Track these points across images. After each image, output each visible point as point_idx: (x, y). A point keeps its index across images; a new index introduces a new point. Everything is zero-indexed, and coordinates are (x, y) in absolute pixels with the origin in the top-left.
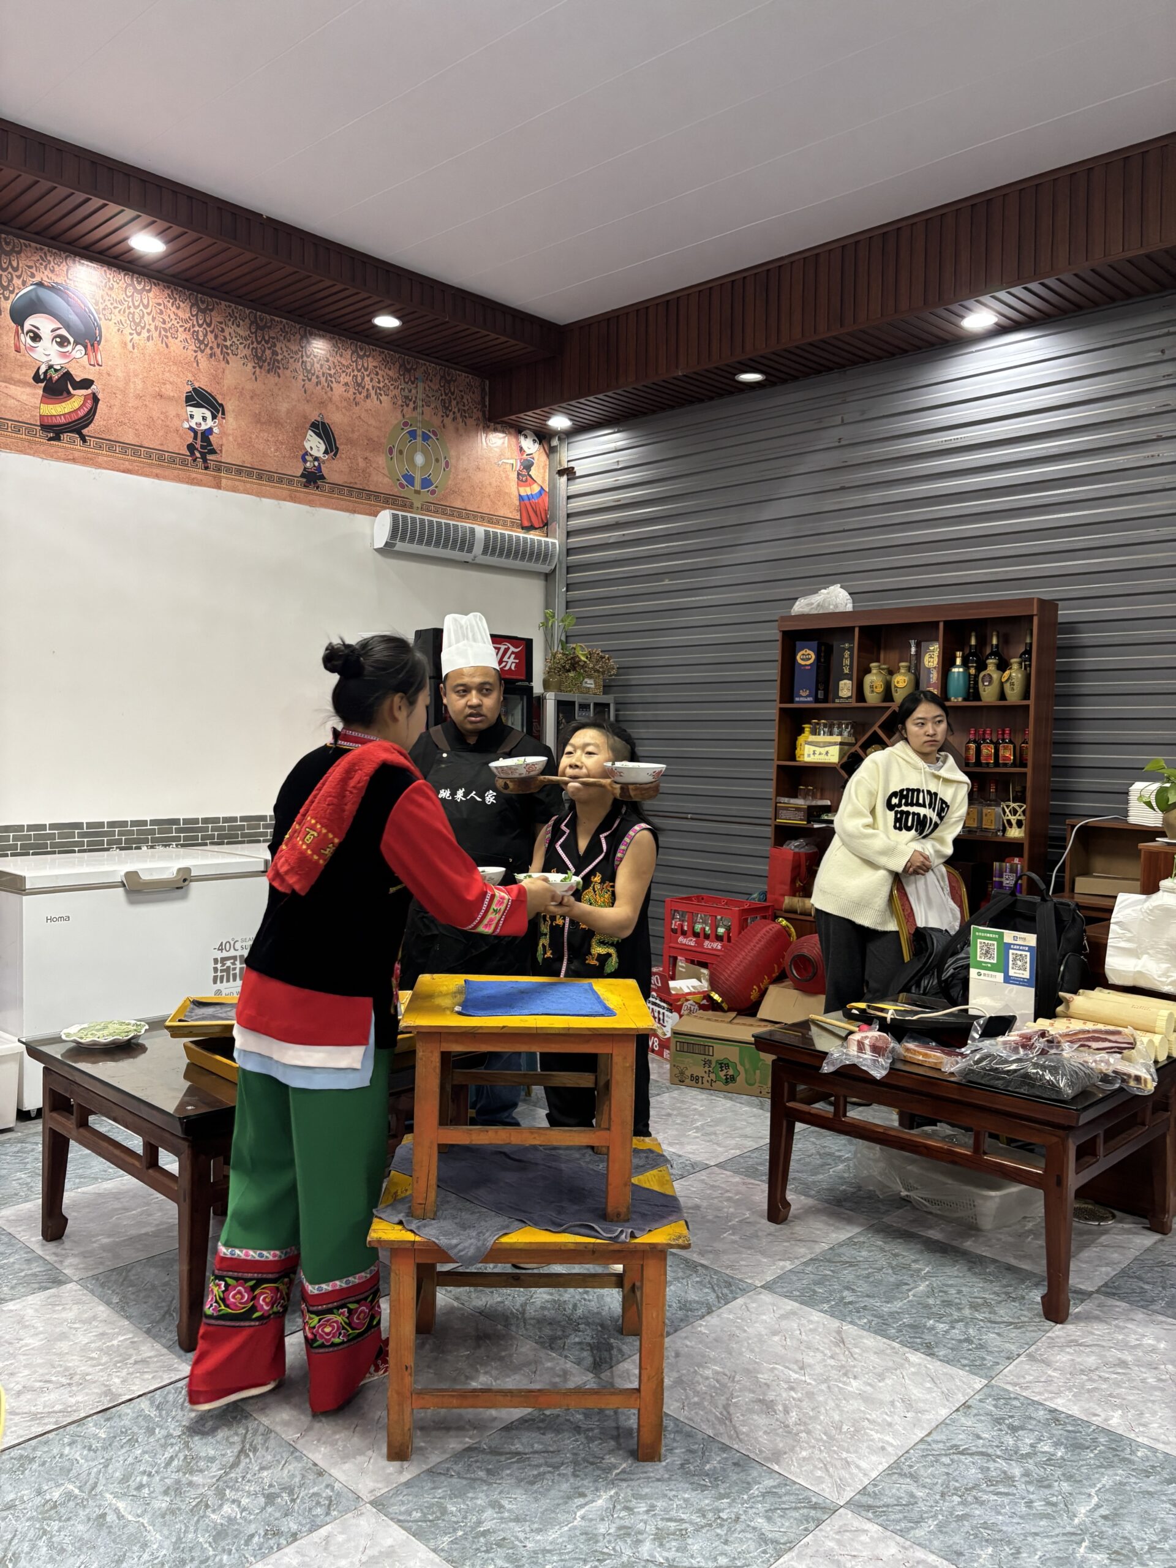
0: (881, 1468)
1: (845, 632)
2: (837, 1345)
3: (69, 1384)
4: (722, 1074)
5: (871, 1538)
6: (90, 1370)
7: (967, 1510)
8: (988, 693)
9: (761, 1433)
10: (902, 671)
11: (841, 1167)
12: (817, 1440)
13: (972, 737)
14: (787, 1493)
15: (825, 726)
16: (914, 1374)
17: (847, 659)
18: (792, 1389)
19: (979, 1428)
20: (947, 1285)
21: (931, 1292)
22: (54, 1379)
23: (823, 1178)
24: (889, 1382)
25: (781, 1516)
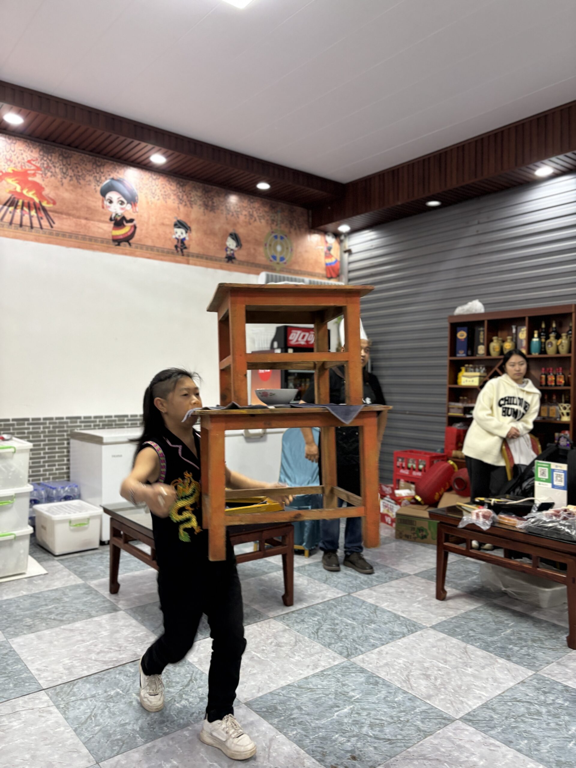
0: (478, 705)
1: (480, 323)
2: (463, 653)
3: (120, 650)
4: (420, 534)
5: (470, 733)
6: (128, 645)
7: (517, 725)
8: (551, 351)
9: (422, 687)
10: (509, 341)
11: (475, 577)
12: (450, 692)
13: (543, 372)
14: (432, 712)
15: (472, 368)
16: (499, 667)
17: (482, 336)
18: (440, 670)
19: (528, 692)
20: (521, 631)
21: (513, 633)
22: (113, 648)
23: (465, 582)
24: (487, 670)
25: (428, 721)
